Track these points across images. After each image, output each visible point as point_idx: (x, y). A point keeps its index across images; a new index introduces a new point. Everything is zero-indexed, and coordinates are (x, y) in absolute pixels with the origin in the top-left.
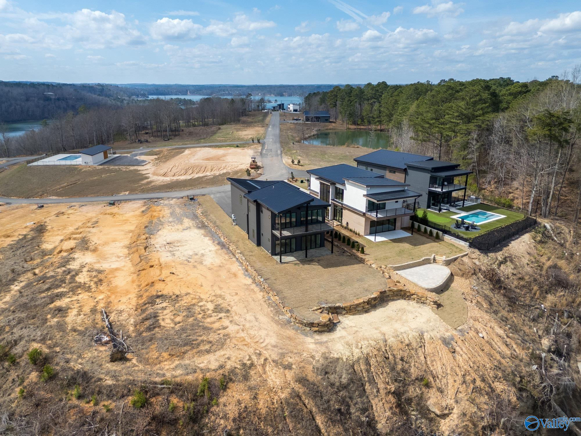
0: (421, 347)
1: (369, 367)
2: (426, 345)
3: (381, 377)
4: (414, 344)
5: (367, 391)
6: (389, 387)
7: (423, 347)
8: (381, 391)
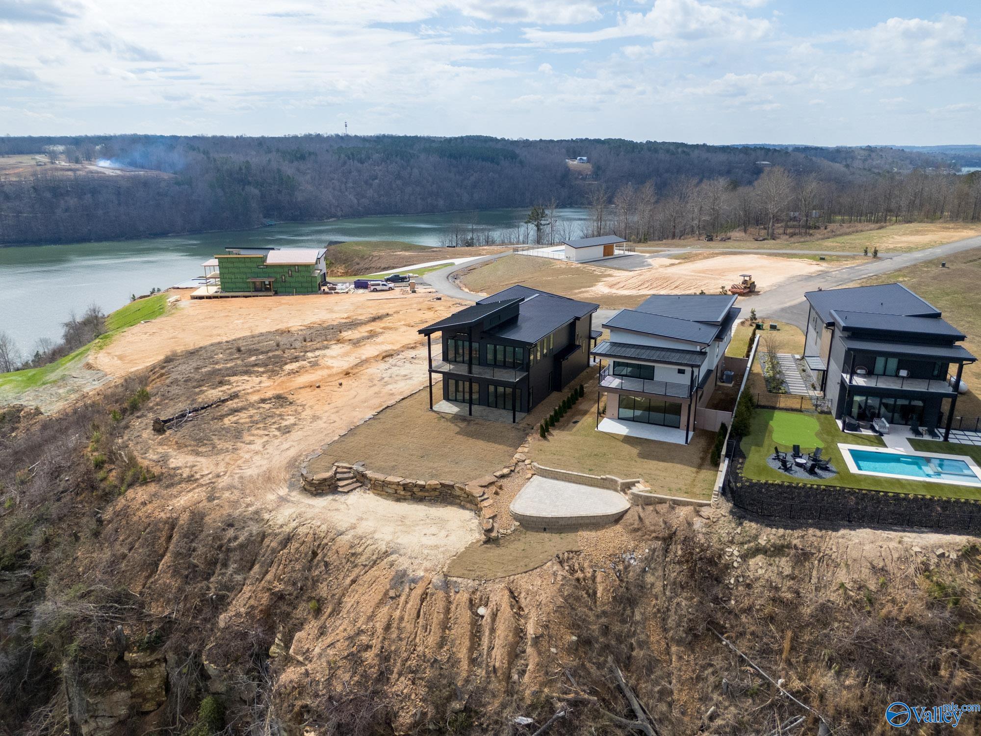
0: (365, 566)
1: (280, 548)
2: (375, 568)
3: (281, 567)
4: (362, 560)
5: (252, 572)
6: (276, 583)
7: (367, 568)
8: (263, 582)
